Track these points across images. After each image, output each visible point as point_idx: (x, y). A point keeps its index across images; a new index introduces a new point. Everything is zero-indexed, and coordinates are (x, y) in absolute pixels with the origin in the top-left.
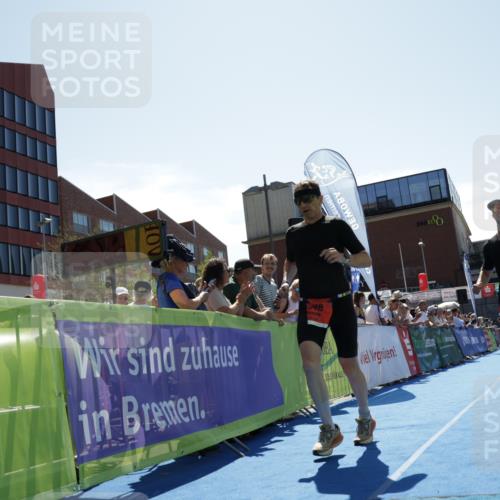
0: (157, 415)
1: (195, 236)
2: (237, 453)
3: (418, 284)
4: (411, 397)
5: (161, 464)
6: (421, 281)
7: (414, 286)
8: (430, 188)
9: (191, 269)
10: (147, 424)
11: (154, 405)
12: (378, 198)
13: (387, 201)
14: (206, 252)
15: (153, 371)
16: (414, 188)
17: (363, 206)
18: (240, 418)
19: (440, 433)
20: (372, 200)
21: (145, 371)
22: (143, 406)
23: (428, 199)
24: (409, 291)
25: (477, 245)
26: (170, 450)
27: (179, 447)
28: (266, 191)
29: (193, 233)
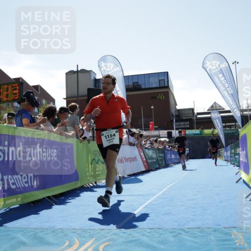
0: (11, 182)
1: (39, 93)
2: (51, 203)
3: (149, 127)
4: (141, 181)
5: (11, 207)
6: (151, 126)
7: (147, 128)
8: (160, 80)
9: (36, 110)
10: (6, 186)
11: (10, 176)
12: (133, 83)
13: (138, 85)
14: (44, 102)
15: (10, 159)
16: (152, 80)
17: (126, 86)
18: (55, 186)
19: (152, 199)
20: (131, 83)
21: (6, 159)
22: (4, 177)
23: (158, 86)
24: (145, 130)
25: (179, 111)
26: (17, 200)
27: (21, 199)
28: (78, 74)
29: (38, 91)
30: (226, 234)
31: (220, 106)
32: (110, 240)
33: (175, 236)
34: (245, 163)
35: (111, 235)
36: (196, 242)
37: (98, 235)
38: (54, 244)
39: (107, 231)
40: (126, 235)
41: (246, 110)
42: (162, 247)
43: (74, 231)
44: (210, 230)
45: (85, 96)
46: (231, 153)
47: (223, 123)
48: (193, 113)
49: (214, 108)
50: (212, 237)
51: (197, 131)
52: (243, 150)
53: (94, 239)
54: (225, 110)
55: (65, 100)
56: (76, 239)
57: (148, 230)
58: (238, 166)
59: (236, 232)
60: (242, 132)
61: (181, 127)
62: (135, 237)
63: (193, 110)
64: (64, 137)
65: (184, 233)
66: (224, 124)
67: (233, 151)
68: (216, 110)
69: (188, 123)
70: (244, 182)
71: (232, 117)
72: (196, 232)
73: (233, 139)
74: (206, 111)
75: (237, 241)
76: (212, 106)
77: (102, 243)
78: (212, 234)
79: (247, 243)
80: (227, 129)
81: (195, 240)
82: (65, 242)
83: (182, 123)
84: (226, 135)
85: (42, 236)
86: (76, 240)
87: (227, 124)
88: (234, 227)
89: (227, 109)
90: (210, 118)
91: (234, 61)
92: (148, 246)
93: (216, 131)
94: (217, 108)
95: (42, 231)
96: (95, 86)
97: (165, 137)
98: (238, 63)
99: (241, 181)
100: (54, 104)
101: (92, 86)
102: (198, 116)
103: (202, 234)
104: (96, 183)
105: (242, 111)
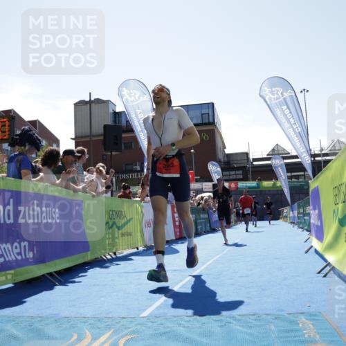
1: (38, 131)
2: (53, 282)
8: (202, 114)
16: (192, 113)
18: (58, 259)
23: (201, 122)
25: (229, 156)
26: (6, 278)
27: (12, 277)
28: (90, 105)
29: (36, 129)
30: (291, 322)
31: (284, 149)
32: (134, 332)
33: (221, 327)
34: (317, 226)
35: (136, 325)
36: (250, 334)
37: (118, 325)
38: (56, 338)
39: (130, 320)
40: (155, 325)
41: (318, 155)
42: (204, 340)
43: (85, 319)
44: (269, 317)
45: (101, 135)
46: (299, 213)
47: (288, 172)
48: (248, 159)
49: (276, 152)
50: (273, 327)
51: (253, 184)
52: (314, 209)
53: (111, 331)
54: (291, 154)
55: (74, 141)
56: (87, 331)
57: (186, 318)
58: (309, 230)
59: (304, 319)
60: (313, 184)
61: (231, 177)
62: (168, 327)
63: (247, 154)
64: (72, 192)
65: (234, 322)
66: (289, 174)
67: (301, 210)
68: (279, 154)
69: (241, 172)
70: (316, 252)
71: (300, 164)
72: (251, 321)
73: (301, 194)
74: (265, 156)
75: (305, 332)
76: (273, 149)
77: (122, 337)
78: (272, 322)
79: (318, 333)
80: (293, 180)
81: (249, 331)
82: (72, 336)
83: (233, 173)
84: (292, 189)
85: (40, 327)
86: (88, 333)
87: (293, 174)
88: (302, 313)
89: (294, 153)
90: (270, 166)
91: (302, 89)
92: (185, 340)
93: (278, 184)
94: (280, 152)
95: (41, 321)
96: (115, 121)
97: (210, 192)
98: (308, 91)
99: (312, 250)
100: (58, 146)
101: (110, 122)
102: (255, 163)
103: (259, 323)
104: (115, 254)
105: (314, 156)
